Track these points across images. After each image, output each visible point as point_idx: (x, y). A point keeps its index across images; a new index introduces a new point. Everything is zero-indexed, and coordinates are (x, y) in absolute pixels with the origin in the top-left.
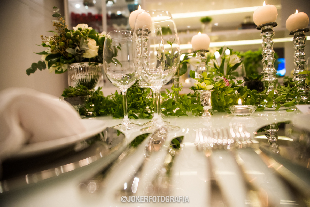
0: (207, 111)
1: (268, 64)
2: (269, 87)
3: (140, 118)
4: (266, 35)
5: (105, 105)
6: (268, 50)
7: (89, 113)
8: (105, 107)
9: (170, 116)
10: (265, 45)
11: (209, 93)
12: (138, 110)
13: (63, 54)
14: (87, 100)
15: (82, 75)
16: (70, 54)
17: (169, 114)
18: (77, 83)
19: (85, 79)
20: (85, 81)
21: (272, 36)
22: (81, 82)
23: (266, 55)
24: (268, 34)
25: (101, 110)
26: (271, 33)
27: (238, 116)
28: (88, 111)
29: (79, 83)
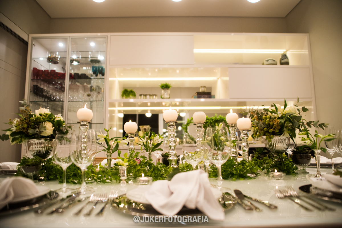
0: (124, 180)
1: (172, 148)
2: (172, 164)
3: (78, 184)
4: (171, 129)
5: (54, 172)
6: (172, 139)
7: (41, 177)
8: (54, 174)
9: (100, 183)
10: (170, 135)
11: (125, 168)
12: (77, 178)
13: (26, 133)
14: (40, 168)
15: (39, 146)
16: (31, 133)
17: (99, 182)
18: (34, 153)
19: (41, 151)
20: (40, 152)
21: (174, 129)
22: (37, 153)
23: (170, 142)
24: (171, 128)
25: (51, 176)
26: (173, 128)
27: (141, 184)
28: (40, 176)
29: (35, 153)
